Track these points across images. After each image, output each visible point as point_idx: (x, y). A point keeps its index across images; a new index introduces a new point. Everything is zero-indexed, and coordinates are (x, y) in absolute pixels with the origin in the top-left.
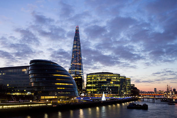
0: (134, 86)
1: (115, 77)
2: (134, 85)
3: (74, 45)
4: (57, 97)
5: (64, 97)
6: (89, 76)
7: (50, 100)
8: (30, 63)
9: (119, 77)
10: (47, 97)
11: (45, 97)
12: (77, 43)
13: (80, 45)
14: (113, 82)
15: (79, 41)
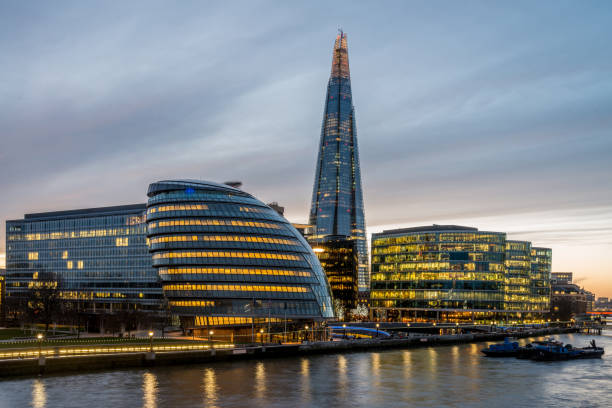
0: (570, 279)
1: (486, 243)
2: (570, 274)
4: (250, 321)
5: (279, 320)
6: (377, 242)
7: (228, 329)
8: (148, 195)
9: (504, 242)
10: (215, 319)
11: (210, 319)
14: (474, 265)
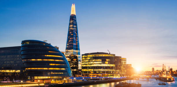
0: (131, 66)
3: (70, 24)
4: (50, 78)
5: (57, 77)
6: (84, 56)
7: (43, 80)
8: (21, 44)
10: (40, 77)
12: (73, 22)
13: (76, 25)
14: (107, 62)
15: (76, 20)
